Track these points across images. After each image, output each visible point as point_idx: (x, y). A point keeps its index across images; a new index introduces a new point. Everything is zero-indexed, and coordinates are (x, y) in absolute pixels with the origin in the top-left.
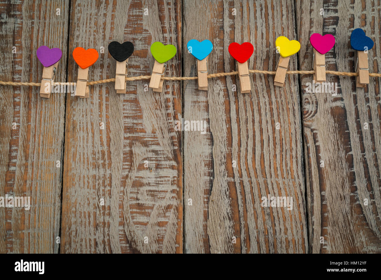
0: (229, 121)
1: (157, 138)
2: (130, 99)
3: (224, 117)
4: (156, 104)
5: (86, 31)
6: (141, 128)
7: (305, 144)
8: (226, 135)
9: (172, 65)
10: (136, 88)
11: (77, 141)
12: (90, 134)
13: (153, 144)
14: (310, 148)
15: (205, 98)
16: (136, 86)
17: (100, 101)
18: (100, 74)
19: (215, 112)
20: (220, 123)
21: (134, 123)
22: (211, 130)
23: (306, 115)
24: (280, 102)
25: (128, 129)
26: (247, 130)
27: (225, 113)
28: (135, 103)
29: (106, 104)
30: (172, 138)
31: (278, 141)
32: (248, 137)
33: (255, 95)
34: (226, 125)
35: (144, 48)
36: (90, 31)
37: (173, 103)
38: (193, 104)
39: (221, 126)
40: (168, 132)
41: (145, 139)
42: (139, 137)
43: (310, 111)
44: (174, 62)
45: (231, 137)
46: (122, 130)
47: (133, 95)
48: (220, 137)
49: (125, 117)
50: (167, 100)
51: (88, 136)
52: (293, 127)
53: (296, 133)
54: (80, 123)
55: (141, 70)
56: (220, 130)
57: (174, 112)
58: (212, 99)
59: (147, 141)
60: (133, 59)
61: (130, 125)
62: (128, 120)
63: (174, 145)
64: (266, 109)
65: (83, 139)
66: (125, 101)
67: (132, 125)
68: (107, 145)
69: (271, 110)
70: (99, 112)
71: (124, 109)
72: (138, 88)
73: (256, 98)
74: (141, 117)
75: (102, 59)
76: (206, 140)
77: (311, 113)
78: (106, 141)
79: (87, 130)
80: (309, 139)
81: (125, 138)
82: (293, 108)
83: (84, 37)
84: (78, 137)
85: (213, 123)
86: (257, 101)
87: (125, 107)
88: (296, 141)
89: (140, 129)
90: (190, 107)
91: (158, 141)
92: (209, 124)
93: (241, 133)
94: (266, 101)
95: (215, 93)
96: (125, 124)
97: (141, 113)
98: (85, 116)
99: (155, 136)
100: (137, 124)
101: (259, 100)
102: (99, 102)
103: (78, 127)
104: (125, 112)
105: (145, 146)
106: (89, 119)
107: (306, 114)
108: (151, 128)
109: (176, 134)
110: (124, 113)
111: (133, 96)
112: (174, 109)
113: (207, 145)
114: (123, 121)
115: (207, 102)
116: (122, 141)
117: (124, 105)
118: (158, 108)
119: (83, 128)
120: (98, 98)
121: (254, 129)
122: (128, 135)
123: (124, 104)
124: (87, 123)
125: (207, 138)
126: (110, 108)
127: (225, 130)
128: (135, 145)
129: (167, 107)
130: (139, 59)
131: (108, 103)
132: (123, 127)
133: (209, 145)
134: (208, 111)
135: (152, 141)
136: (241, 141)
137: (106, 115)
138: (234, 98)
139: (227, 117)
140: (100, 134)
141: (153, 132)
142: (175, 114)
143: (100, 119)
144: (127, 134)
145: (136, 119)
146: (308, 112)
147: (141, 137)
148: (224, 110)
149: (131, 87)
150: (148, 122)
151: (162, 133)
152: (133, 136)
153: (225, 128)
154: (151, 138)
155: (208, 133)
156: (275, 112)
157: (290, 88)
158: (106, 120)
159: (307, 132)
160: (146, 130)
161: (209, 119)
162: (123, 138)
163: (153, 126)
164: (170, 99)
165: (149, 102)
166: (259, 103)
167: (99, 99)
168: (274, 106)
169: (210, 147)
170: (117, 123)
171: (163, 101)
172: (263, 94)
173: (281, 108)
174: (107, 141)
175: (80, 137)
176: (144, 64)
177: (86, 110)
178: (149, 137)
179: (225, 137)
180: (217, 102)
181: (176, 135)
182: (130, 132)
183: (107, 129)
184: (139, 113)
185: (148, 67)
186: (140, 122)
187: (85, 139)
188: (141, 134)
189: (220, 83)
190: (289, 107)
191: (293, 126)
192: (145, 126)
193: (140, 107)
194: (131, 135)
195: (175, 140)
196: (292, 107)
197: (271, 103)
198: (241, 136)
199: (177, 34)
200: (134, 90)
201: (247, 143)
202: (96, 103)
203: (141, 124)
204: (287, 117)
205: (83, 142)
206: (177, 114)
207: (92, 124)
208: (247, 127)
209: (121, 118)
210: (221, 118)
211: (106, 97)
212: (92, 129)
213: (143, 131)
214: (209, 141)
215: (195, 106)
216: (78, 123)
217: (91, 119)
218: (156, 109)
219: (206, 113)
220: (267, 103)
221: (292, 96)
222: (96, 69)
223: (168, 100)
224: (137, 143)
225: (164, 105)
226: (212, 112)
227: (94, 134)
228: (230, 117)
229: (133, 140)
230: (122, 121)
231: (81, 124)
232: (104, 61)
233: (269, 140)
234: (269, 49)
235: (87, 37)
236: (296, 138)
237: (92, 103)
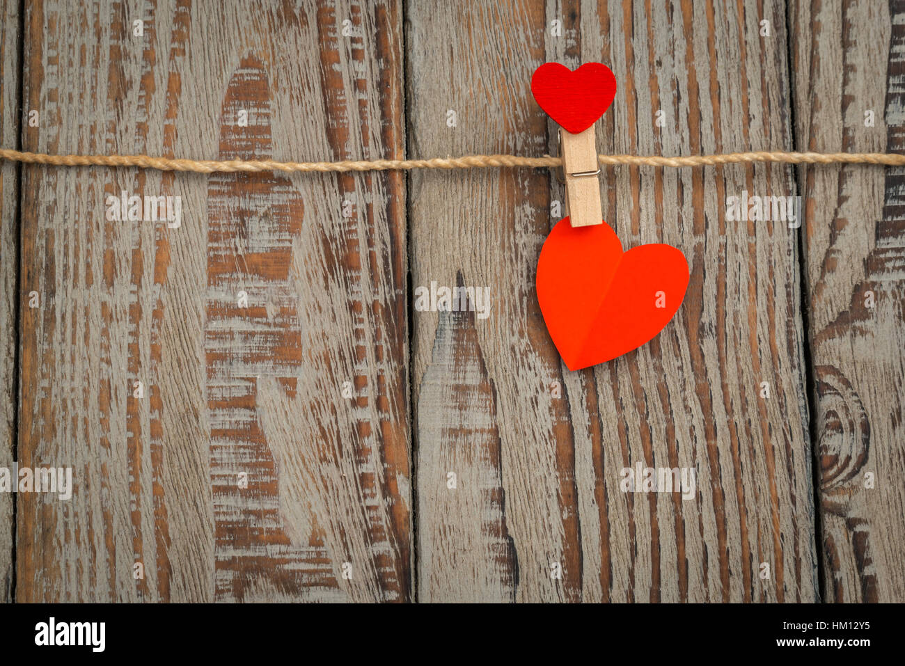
0: (570, 497)
1: (326, 561)
2: (234, 426)
3: (554, 484)
4: (322, 442)
5: (78, 188)
6: (274, 526)
7: (828, 572)
8: (559, 545)
9: (375, 303)
10: (255, 389)
11: (58, 580)
12: (102, 554)
13: (316, 584)
14: (845, 584)
15: (487, 417)
16: (252, 380)
17: (131, 435)
18: (131, 340)
19: (524, 467)
20: (540, 503)
21: (247, 512)
22: (511, 532)
23: (831, 473)
24: (741, 426)
25: (231, 531)
26: (632, 527)
27: (558, 470)
28: (251, 440)
29: (153, 447)
30: (378, 561)
31: (735, 563)
32: (634, 550)
33: (659, 404)
34: (562, 511)
35: (276, 245)
36: (91, 188)
37: (380, 439)
38: (446, 439)
39: (545, 512)
40: (366, 541)
41: (287, 567)
42: (265, 558)
43: (842, 458)
44: (381, 292)
45: (576, 553)
46: (210, 535)
47: (243, 411)
48: (541, 553)
49: (218, 489)
50: (359, 429)
51: (93, 559)
52: (788, 513)
53: (796, 533)
54: (66, 515)
55: (268, 324)
56: (541, 529)
57: (385, 470)
58: (513, 418)
59: (293, 572)
60: (241, 284)
61: (235, 518)
62: (227, 501)
63: (386, 588)
64: (695, 452)
65: (79, 571)
66: (216, 433)
67: (243, 517)
68: (159, 588)
69: (713, 454)
70: (131, 473)
71: (214, 463)
72: (259, 388)
73: (661, 415)
74: (271, 490)
75: (134, 288)
76: (492, 565)
77: (846, 464)
78: (155, 576)
79: (91, 540)
80: (840, 554)
81: (221, 565)
82: (787, 446)
83: (72, 211)
84: (62, 565)
85: (516, 504)
86: (664, 426)
87: (217, 456)
88: (797, 562)
89: (269, 531)
90: (436, 450)
91: (330, 571)
92: (503, 509)
93: (612, 539)
94: (695, 422)
95: (521, 399)
96: (217, 513)
97: (271, 474)
98: (81, 490)
99: (319, 553)
100: (258, 514)
101: (670, 421)
102: (129, 440)
103: (60, 529)
104: (218, 471)
105: (288, 591)
106: (96, 500)
107: (831, 467)
108: (308, 528)
109: (393, 546)
110: (213, 477)
111: (242, 416)
112: (383, 460)
113: (498, 583)
114: (210, 505)
115: (495, 431)
116: (209, 575)
117: (213, 448)
118: (330, 456)
119: (78, 532)
120: (123, 425)
121: (654, 522)
122: (231, 553)
123: (214, 443)
124: (89, 514)
125: (497, 559)
126: (165, 461)
127: (558, 529)
128: (253, 588)
129: (360, 454)
130: (262, 284)
131: (158, 442)
132: (211, 526)
133: (504, 582)
134: (497, 461)
135: (311, 572)
136: (610, 565)
137: (155, 484)
138: (587, 415)
139: (563, 483)
140: (136, 551)
141: (316, 542)
142: (386, 478)
143: (133, 498)
144: (225, 550)
145: (256, 497)
146: (836, 459)
147: (273, 559)
148: (554, 458)
149: (236, 383)
150: (297, 506)
151: (345, 545)
152: (245, 558)
153: (556, 520)
154: (308, 561)
155: (501, 540)
156: (725, 461)
157: (777, 376)
158: (155, 502)
159: (835, 529)
160: (290, 535)
161: (501, 490)
162: (213, 566)
163: (315, 519)
164: (368, 423)
165: (299, 437)
166: (670, 432)
167: (129, 429)
168: (722, 442)
169: (507, 589)
170: (191, 512)
171: (345, 432)
172: (685, 399)
173: (744, 447)
174: (159, 574)
175: (67, 565)
176: (280, 302)
177: (86, 468)
178: (301, 561)
179: (559, 554)
180: (528, 431)
181: (392, 551)
182: (235, 544)
183: (157, 532)
184: (265, 474)
185: (294, 313)
186: (268, 507)
187: (86, 570)
188: (273, 550)
189: (538, 364)
190: (773, 442)
191: (786, 508)
192: (285, 519)
193: (269, 454)
194: (239, 553)
195: (388, 570)
196: (782, 444)
197: (711, 432)
198: (613, 550)
199: (388, 192)
200: (245, 393)
201: (631, 573)
202: (118, 444)
203: (273, 512)
204: (764, 477)
205: (79, 582)
206: (394, 478)
207: (107, 518)
208: (631, 516)
209: (205, 492)
210: (541, 487)
211: (152, 421)
212: (108, 534)
213: (279, 537)
214: (505, 568)
215: (453, 445)
216: (60, 515)
217: (101, 498)
218: (324, 459)
219: (492, 471)
220: (699, 432)
221: (781, 405)
222: (114, 323)
223: (364, 427)
224: (261, 581)
225: (348, 446)
226: (512, 465)
227: (113, 552)
228: (574, 484)
229: (247, 570)
230: (209, 503)
231: (71, 519)
232: (143, 293)
233: (706, 561)
234: (702, 240)
235: (83, 210)
236: (797, 553)
237: (105, 444)
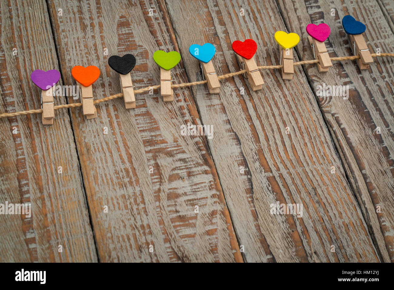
0: (249, 119)
1: (180, 146)
2: (142, 113)
3: (243, 116)
4: (170, 113)
5: (77, 54)
6: (161, 139)
7: (331, 129)
8: (250, 132)
9: (177, 74)
10: (145, 102)
11: (95, 164)
12: (108, 154)
13: (179, 153)
14: (337, 131)
15: (218, 101)
16: (144, 99)
17: (109, 119)
18: (103, 93)
19: (233, 113)
20: (241, 122)
21: (152, 136)
22: (234, 130)
24: (293, 94)
25: (148, 142)
26: (271, 125)
27: (244, 112)
28: (148, 116)
29: (117, 122)
30: (197, 143)
31: (303, 129)
32: (273, 130)
33: (268, 91)
34: (248, 123)
35: (142, 63)
36: (81, 54)
37: (188, 110)
38: (208, 108)
39: (243, 124)
40: (191, 139)
41: (168, 150)
42: (161, 148)
43: (325, 98)
44: (178, 71)
45: (256, 134)
46: (141, 144)
47: (143, 108)
48: (245, 135)
49: (141, 131)
50: (181, 108)
51: (105, 156)
52: (314, 115)
53: (318, 120)
54: (93, 144)
55: (145, 84)
56: (243, 129)
57: (192, 118)
58: (226, 100)
59: (171, 151)
60: (134, 74)
61: (148, 138)
62: (144, 134)
63: (201, 150)
64: (282, 102)
65: (101, 160)
66: (136, 115)
67: (151, 138)
68: (129, 161)
69: (288, 102)
70: (112, 130)
71: (138, 124)
72: (147, 101)
73: (269, 94)
74: (158, 129)
75: (101, 79)
76: (231, 140)
77: (326, 100)
78: (126, 158)
79: (103, 150)
80: (333, 123)
81: (146, 152)
82: (308, 97)
83: (76, 60)
84: (96, 159)
85: (234, 123)
86: (271, 96)
87: (138, 121)
88: (321, 127)
89: (160, 140)
90: (206, 112)
91: (182, 149)
92: (230, 125)
93: (265, 128)
94: (280, 94)
95: (227, 94)
96: (142, 138)
97: (156, 124)
98: (97, 136)
99: (177, 144)
100: (155, 136)
101: (272, 95)
102: (109, 120)
103: (92, 149)
104: (140, 126)
105: (170, 156)
106: (102, 139)
107: (322, 101)
108: (172, 138)
109: (200, 138)
110: (138, 128)
111: (143, 110)
112: (190, 115)
113: (235, 145)
114: (139, 136)
115: (222, 104)
116: (144, 155)
117: (136, 120)
118: (174, 117)
119: (98, 149)
120: (106, 116)
121: (276, 122)
122: (149, 148)
123: (136, 118)
124: (101, 143)
125: (232, 139)
126: (122, 125)
127: (248, 128)
128: (159, 157)
129: (183, 115)
130: (141, 73)
131: (118, 120)
132: (141, 142)
133: (237, 145)
134: (225, 112)
135: (176, 150)
136: (267, 136)
137: (120, 132)
138: (248, 96)
139: (246, 115)
140: (118, 152)
141: (175, 141)
142: (193, 120)
143: (114, 137)
144: (147, 148)
145: (154, 131)
146: (323, 98)
147: (163, 148)
148: (242, 109)
149: (139, 101)
150: (167, 132)
151: (185, 140)
152: (154, 149)
153: (247, 125)
154: (174, 147)
155: (232, 133)
156: (292, 103)
157: (299, 80)
158: (122, 137)
159: (329, 117)
160: (167, 140)
161: (228, 120)
162: (144, 153)
163: (173, 135)
164: (183, 106)
165: (163, 113)
166: (273, 98)
167: (108, 118)
168: (289, 98)
169: (238, 146)
170: (134, 139)
171: (177, 110)
172: (275, 89)
173: (296, 99)
174: (128, 157)
175: (97, 159)
176: (147, 77)
177: (97, 130)
178: (172, 147)
179: (251, 135)
180: (232, 103)
181: (200, 140)
182: (150, 145)
183: (124, 146)
184: (155, 125)
185: (152, 80)
186: (158, 133)
187: (104, 159)
188: (163, 146)
189: (229, 85)
190: (304, 97)
191: (313, 114)
192: (164, 136)
193: (154, 119)
194: (152, 148)
195: (200, 145)
197: (285, 96)
198: (266, 131)
199: (173, 45)
200: (143, 103)
201: (274, 137)
202: (106, 122)
203: (160, 135)
204: (304, 106)
205: (102, 163)
206: (195, 120)
207: (107, 143)
208: (269, 121)
209: (137, 132)
210: (240, 117)
211: (115, 114)
212: (108, 148)
213: (163, 142)
214: (236, 141)
215: (210, 110)
216: (91, 145)
217: (104, 138)
218: (172, 118)
219: (224, 115)
220: (282, 97)
221: (303, 87)
222: (97, 89)
223: (182, 107)
224: (161, 155)
225: (179, 113)
226: (229, 113)
227: (111, 153)
228: (250, 115)
229: (156, 152)
230: (139, 135)
231: (95, 145)
232: (104, 80)
233: (295, 130)
234: (267, 48)
235: (80, 60)
236: (320, 125)
237: (102, 122)
